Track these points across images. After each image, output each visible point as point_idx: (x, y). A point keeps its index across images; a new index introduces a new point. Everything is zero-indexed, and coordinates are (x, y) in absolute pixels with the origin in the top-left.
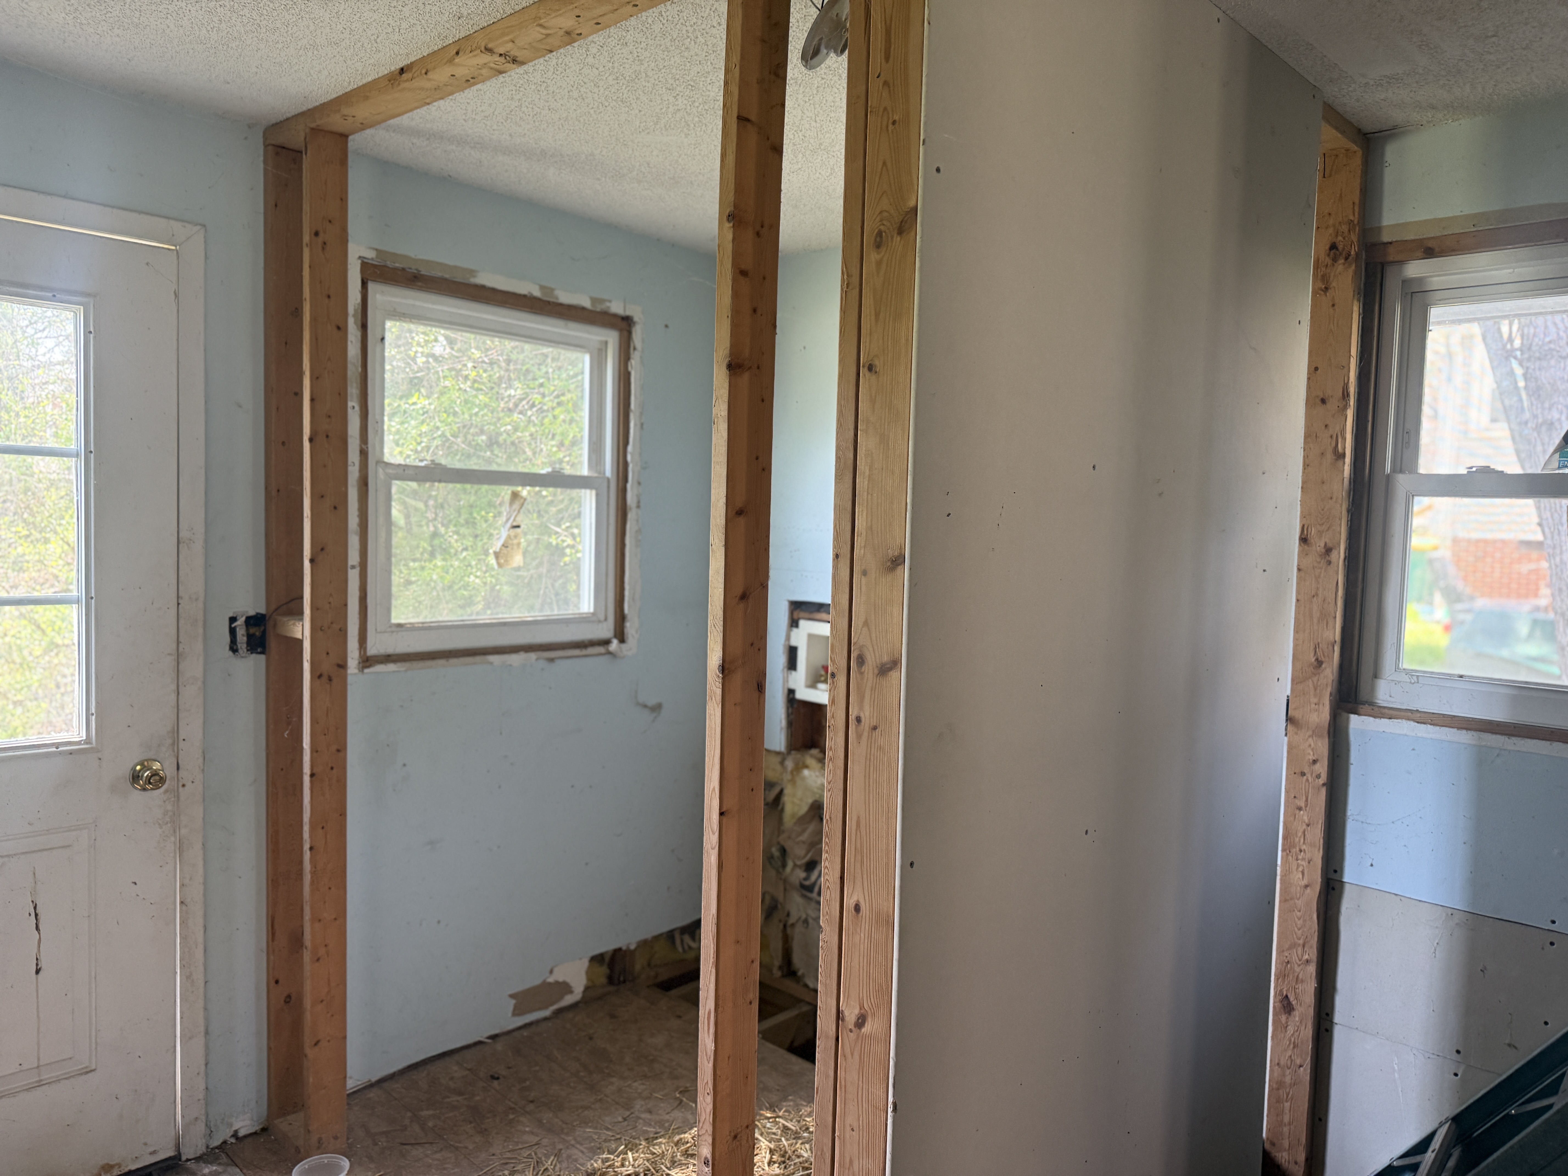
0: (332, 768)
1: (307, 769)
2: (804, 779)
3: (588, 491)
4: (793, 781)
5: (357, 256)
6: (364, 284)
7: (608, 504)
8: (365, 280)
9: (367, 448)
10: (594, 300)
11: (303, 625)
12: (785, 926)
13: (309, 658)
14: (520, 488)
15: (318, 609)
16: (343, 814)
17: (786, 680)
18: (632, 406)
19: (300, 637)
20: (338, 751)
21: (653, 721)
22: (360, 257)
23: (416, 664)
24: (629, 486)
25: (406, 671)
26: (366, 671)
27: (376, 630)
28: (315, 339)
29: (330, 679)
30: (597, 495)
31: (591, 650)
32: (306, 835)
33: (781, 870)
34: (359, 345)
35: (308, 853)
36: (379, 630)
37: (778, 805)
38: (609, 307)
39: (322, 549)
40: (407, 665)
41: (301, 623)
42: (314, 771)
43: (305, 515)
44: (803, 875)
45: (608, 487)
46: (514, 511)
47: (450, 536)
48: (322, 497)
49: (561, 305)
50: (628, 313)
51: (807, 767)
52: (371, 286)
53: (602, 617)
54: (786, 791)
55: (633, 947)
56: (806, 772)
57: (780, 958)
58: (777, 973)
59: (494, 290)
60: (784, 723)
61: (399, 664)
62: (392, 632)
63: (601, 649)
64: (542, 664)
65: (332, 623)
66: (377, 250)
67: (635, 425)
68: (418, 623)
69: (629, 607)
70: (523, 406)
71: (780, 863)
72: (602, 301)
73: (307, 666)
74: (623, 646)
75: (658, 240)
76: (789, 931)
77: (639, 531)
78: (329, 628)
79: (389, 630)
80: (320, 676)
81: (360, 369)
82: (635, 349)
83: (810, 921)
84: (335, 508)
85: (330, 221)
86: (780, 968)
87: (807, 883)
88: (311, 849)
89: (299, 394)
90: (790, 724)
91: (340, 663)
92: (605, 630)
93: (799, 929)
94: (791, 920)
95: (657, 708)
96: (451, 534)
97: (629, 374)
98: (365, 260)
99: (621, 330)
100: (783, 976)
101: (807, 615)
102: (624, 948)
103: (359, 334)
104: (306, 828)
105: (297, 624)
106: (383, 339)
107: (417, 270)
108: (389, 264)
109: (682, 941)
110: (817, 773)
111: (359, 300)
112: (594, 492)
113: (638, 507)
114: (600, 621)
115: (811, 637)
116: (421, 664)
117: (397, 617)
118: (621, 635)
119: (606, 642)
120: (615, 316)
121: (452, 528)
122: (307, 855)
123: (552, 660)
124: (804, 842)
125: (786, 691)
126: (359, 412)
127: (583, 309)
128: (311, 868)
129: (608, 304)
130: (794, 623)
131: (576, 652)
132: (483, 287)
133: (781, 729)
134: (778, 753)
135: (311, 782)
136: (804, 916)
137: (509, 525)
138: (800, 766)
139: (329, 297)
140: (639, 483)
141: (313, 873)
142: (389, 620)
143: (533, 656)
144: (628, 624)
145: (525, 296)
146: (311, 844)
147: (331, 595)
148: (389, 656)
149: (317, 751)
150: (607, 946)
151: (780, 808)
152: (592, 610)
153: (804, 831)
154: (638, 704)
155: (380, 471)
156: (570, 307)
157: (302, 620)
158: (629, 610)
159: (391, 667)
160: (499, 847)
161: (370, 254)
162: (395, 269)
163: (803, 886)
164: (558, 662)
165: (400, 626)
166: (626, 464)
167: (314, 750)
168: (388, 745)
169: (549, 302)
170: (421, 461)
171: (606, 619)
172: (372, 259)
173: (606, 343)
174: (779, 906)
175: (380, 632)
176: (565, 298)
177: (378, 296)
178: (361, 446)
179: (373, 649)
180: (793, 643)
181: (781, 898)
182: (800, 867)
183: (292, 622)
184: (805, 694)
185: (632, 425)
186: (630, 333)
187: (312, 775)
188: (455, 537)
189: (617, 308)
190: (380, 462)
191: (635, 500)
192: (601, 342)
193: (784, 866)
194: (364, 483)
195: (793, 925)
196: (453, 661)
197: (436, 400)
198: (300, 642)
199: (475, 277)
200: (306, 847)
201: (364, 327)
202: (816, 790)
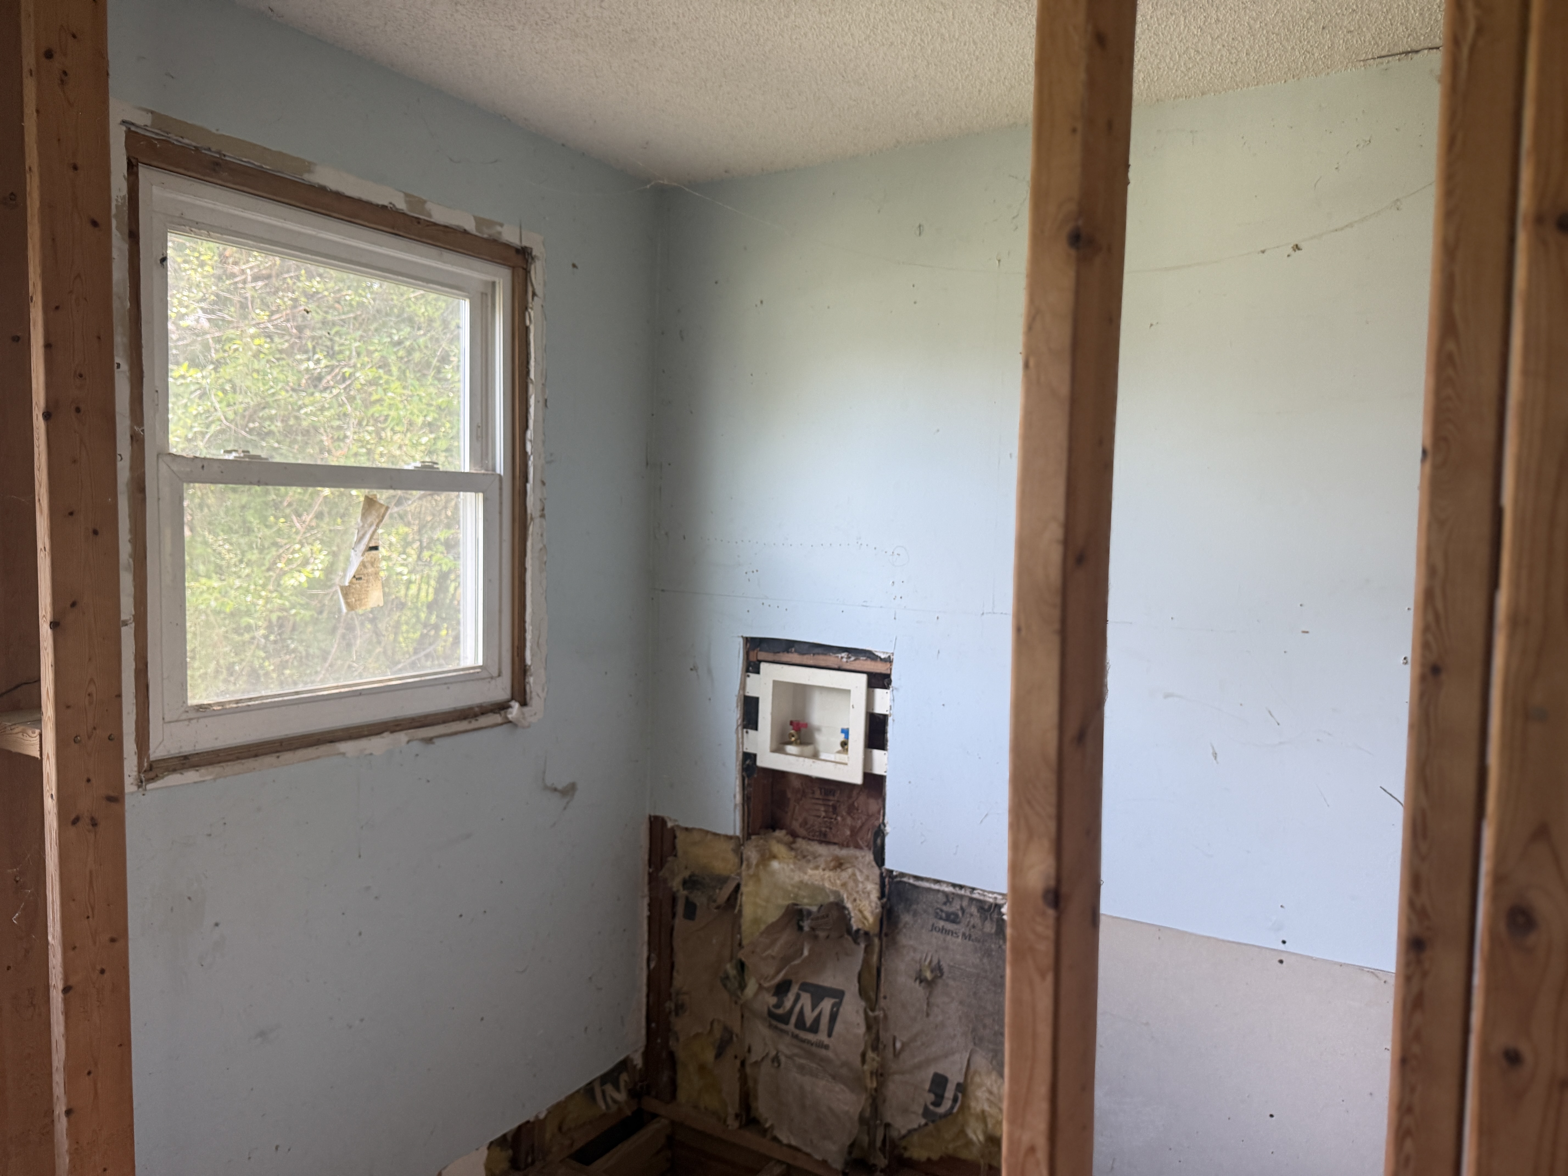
0: (102, 971)
1: (56, 979)
2: (773, 874)
3: (470, 495)
4: (756, 878)
5: (119, 120)
6: (132, 167)
7: (501, 513)
8: (133, 161)
9: (143, 431)
10: (480, 222)
11: (41, 735)
12: (743, 1063)
13: (54, 792)
14: (375, 492)
15: (68, 707)
16: (124, 1043)
17: (740, 742)
18: (532, 375)
19: (37, 755)
20: (113, 940)
21: (565, 808)
22: (124, 122)
23: (230, 768)
24: (529, 486)
25: (215, 779)
26: (150, 786)
27: (163, 719)
28: (50, 241)
29: (94, 823)
30: (485, 500)
31: (483, 721)
32: (59, 1089)
33: (739, 993)
34: (125, 264)
35: (64, 1120)
36: (167, 720)
37: (733, 907)
38: (500, 233)
39: (73, 604)
40: (216, 769)
41: (37, 731)
42: (70, 983)
43: (40, 546)
44: (773, 1000)
45: (501, 489)
46: (371, 525)
47: (220, 546)
48: (71, 514)
49: (435, 224)
50: (525, 243)
51: (774, 857)
52: (144, 173)
53: (495, 672)
54: (743, 889)
55: (542, 1116)
56: (775, 865)
57: (737, 1105)
58: (733, 1124)
59: (339, 196)
60: (739, 798)
61: (203, 770)
62: (190, 720)
63: (497, 718)
64: (416, 746)
65: (95, 728)
66: (152, 112)
67: (537, 402)
68: (230, 702)
69: (533, 655)
70: (328, 382)
71: (736, 985)
72: (491, 224)
73: (50, 805)
74: (526, 709)
75: (563, 145)
76: (748, 1070)
77: (544, 549)
78: (89, 737)
79: (184, 716)
80: (76, 821)
81: (128, 304)
82: (534, 294)
83: (783, 1059)
84: (95, 532)
85: (74, 36)
86: (737, 1116)
87: (780, 1011)
88: (68, 1113)
89: (21, 341)
90: (747, 799)
91: (112, 794)
92: (500, 690)
93: (766, 1068)
94: (754, 1058)
95: (569, 791)
96: (221, 543)
97: (527, 329)
98: (133, 128)
99: (513, 268)
100: (741, 1127)
101: (770, 656)
102: (532, 1119)
103: (126, 247)
104: (58, 1078)
105: (30, 732)
106: (164, 259)
107: (219, 153)
108: (173, 137)
109: (604, 1093)
110: (792, 866)
111: (124, 192)
112: (481, 495)
113: (542, 516)
114: (492, 678)
115: (776, 684)
116: (236, 766)
117: (197, 696)
118: (520, 694)
119: (502, 707)
120: (507, 246)
121: (222, 536)
122: (62, 1124)
123: (429, 740)
124: (773, 958)
125: (741, 755)
126: (128, 374)
127: (465, 232)
128: (70, 1145)
129: (499, 228)
130: (752, 667)
131: (463, 725)
132: (323, 190)
133: (735, 806)
134: (729, 838)
135: (66, 1001)
136: (773, 1053)
137: (362, 546)
138: (767, 857)
139: (75, 168)
140: (543, 483)
141: (75, 1152)
142: (185, 702)
143: (402, 737)
144: (531, 680)
145: (384, 207)
146: (69, 1102)
147: (92, 681)
148: (186, 757)
149: (74, 948)
150: (509, 1126)
151: (736, 911)
152: (480, 663)
153: (773, 943)
154: (546, 788)
155: (163, 468)
156: (447, 229)
157: (38, 723)
158: (532, 660)
159: (191, 776)
160: (362, 1020)
161: (142, 119)
162: (184, 147)
163: (771, 1014)
164: (438, 742)
165: (200, 708)
166: (524, 455)
167: (69, 946)
168: (189, 898)
169: (418, 220)
170: (230, 452)
171: (499, 675)
172: (145, 128)
173: (494, 284)
174: (735, 1039)
175: (170, 722)
176: (440, 215)
177: (156, 190)
178: (132, 428)
179: (158, 750)
180: (751, 692)
181: (737, 1029)
182: (768, 990)
183: (19, 728)
184: (768, 760)
185: (532, 401)
186: (527, 272)
187: (66, 990)
188: (227, 546)
189: (510, 235)
190: (164, 454)
191: (539, 507)
192: (486, 283)
193: (742, 986)
194: (139, 487)
195: (756, 1064)
196: (287, 756)
197: (213, 372)
198: (37, 763)
199: (310, 171)
200: (60, 1109)
201: (133, 236)
202: (790, 888)
